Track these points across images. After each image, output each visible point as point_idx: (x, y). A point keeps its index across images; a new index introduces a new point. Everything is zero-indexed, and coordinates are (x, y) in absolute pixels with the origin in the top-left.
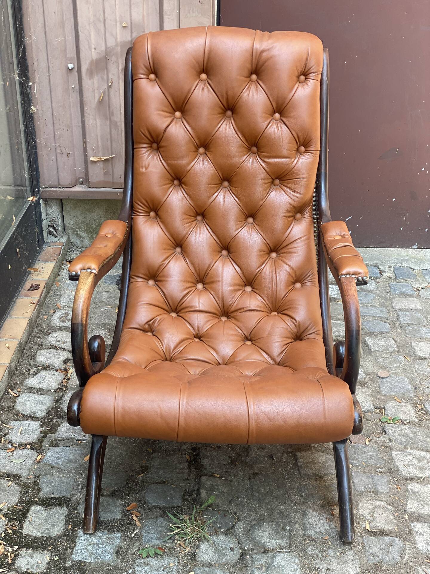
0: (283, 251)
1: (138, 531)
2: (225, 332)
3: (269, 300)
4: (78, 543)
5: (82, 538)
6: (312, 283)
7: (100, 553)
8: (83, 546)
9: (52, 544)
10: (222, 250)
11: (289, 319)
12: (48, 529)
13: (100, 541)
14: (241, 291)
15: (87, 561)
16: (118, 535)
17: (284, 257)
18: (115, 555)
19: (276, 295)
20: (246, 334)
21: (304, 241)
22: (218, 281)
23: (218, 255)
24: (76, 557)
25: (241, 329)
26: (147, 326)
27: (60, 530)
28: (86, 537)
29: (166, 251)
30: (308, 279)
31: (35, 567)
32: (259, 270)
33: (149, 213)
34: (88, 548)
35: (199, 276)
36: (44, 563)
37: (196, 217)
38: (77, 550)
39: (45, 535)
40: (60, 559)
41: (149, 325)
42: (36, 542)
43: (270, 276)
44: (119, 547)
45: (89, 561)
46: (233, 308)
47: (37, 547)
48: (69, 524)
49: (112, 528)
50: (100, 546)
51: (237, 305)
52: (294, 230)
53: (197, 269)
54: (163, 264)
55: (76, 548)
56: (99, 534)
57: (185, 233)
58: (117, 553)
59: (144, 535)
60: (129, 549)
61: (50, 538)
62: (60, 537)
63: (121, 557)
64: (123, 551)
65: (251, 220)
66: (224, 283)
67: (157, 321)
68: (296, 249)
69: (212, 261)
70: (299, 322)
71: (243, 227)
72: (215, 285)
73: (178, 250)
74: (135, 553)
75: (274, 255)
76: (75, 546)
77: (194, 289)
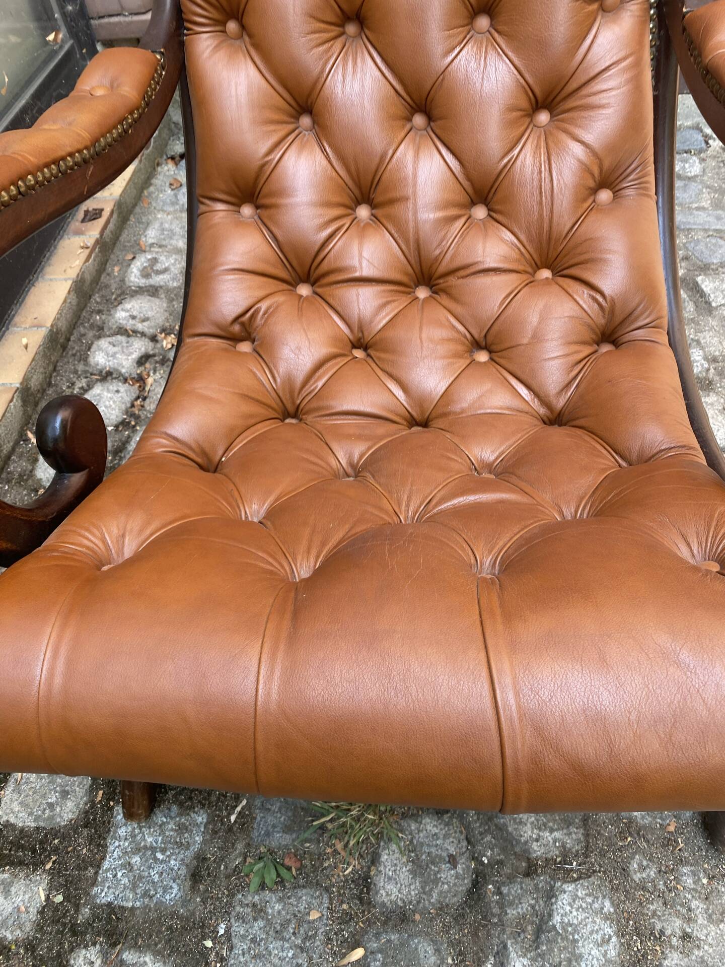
0: (571, 103)
1: (244, 802)
2: (424, 336)
3: (531, 241)
4: (111, 848)
5: (122, 832)
6: (641, 186)
7: (156, 878)
8: (120, 858)
9: (56, 850)
10: (412, 115)
11: (586, 291)
12: (51, 806)
13: (160, 838)
14: (463, 220)
15: (125, 904)
16: (201, 818)
17: (572, 122)
18: (188, 883)
19: (550, 226)
20: (476, 336)
21: (625, 70)
22: (406, 199)
23: (404, 126)
24: (104, 895)
25: (464, 322)
26: (237, 328)
27: (77, 805)
28: (130, 829)
29: (272, 127)
30: (631, 177)
31: (11, 922)
32: (506, 160)
33: (224, 23)
34: (133, 861)
35: (360, 187)
36: (31, 909)
37: (342, 25)
38: (107, 870)
39: (42, 824)
40: (67, 898)
41: (243, 324)
42: (22, 847)
43: (536, 176)
44: (201, 858)
45: (130, 905)
46: (443, 268)
47: (21, 863)
48: (97, 789)
49: (191, 798)
50: (159, 856)
51: (452, 259)
52: (600, 40)
53: (353, 168)
54: (267, 162)
55: (106, 865)
56: (160, 818)
57: (317, 71)
58: (195, 877)
59: (259, 815)
60: (222, 859)
61: (54, 832)
62: (75, 826)
63: (202, 887)
64: (208, 868)
65: (483, 22)
66: (420, 203)
67: (261, 313)
68: (604, 95)
69: (390, 144)
70: (612, 300)
71: (463, 42)
72: (397, 209)
73: (306, 121)
74: (235, 870)
75: (543, 117)
76: (103, 858)
77: (347, 221)
